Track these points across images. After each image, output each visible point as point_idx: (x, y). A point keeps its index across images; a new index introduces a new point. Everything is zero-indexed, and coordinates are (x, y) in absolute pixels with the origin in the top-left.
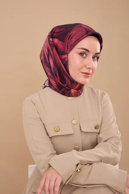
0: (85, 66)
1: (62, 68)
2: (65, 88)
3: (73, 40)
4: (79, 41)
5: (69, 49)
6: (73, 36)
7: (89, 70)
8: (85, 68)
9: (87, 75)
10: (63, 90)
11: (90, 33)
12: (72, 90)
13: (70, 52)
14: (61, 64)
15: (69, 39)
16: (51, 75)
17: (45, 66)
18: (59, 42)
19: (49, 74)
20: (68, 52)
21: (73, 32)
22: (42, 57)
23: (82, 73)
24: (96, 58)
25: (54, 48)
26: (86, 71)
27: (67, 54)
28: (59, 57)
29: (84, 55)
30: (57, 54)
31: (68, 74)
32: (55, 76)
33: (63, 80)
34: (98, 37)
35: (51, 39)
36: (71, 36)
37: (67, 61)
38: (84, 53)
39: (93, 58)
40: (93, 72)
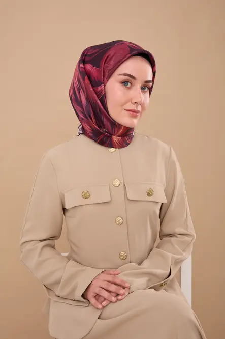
0: (130, 100)
1: (98, 105)
2: (104, 134)
3: (112, 63)
4: (120, 65)
5: (106, 77)
6: (111, 58)
7: (137, 106)
8: (130, 103)
9: (134, 113)
10: (101, 137)
11: (136, 52)
12: (114, 137)
13: (107, 81)
14: (97, 98)
15: (106, 62)
16: (83, 117)
17: (75, 105)
18: (92, 68)
19: (81, 116)
20: (106, 81)
21: (111, 52)
22: (72, 93)
23: (127, 110)
24: (147, 88)
25: (86, 77)
26: (133, 107)
27: (104, 83)
28: (94, 89)
29: (129, 85)
30: (90, 86)
31: (106, 113)
32: (89, 118)
33: (100, 123)
34: (148, 57)
35: (82, 65)
36: (108, 58)
37: (105, 93)
38: (127, 82)
39: (143, 88)
40: (143, 108)
